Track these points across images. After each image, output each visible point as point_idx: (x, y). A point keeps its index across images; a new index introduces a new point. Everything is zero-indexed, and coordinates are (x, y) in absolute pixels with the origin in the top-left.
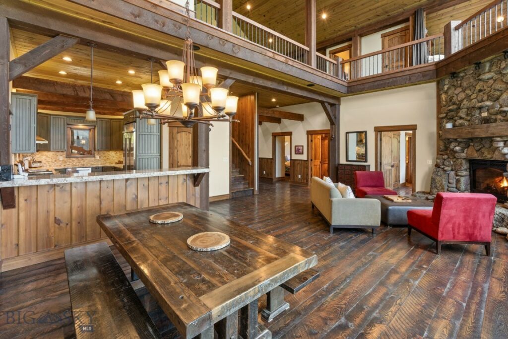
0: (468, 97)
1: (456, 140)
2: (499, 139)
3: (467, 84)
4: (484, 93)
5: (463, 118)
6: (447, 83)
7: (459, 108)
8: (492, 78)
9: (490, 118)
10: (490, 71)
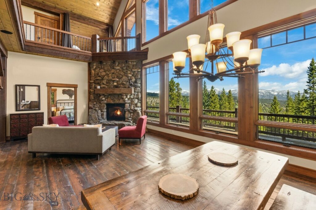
0: (107, 75)
1: (103, 95)
2: (124, 95)
3: (107, 69)
4: (115, 75)
5: (104, 84)
6: (95, 65)
7: (102, 79)
8: (119, 69)
9: (118, 86)
10: (118, 66)
